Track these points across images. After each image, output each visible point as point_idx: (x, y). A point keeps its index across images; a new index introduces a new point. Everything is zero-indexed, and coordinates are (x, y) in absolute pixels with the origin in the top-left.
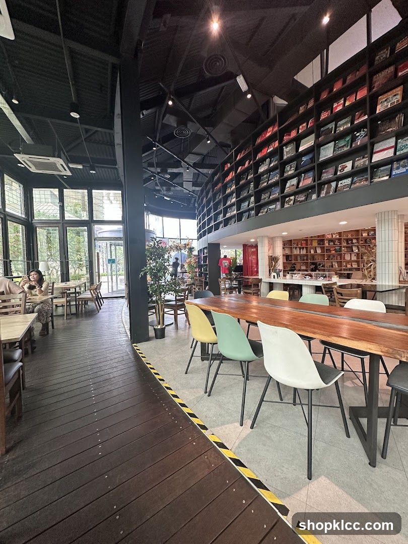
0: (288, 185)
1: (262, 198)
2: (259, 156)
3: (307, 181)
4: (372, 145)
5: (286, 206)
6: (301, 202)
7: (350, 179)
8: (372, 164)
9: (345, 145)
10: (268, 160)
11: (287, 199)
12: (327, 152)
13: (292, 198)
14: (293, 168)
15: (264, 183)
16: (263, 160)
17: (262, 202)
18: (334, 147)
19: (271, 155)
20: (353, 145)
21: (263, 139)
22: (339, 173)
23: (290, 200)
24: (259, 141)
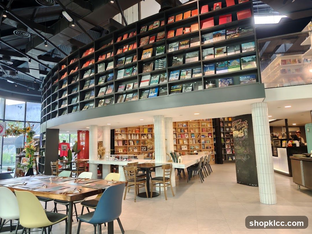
0: (100, 91)
1: (86, 97)
2: (84, 66)
3: (110, 91)
4: (141, 77)
5: (99, 106)
6: (107, 104)
7: (132, 94)
8: (140, 88)
9: (129, 73)
10: (90, 70)
11: (100, 101)
12: (121, 75)
13: (103, 100)
14: (103, 80)
15: (86, 86)
16: (86, 70)
17: (85, 100)
18: (124, 73)
19: (91, 67)
20: (132, 75)
21: (87, 55)
22: (126, 90)
23: (102, 102)
24: (84, 55)
